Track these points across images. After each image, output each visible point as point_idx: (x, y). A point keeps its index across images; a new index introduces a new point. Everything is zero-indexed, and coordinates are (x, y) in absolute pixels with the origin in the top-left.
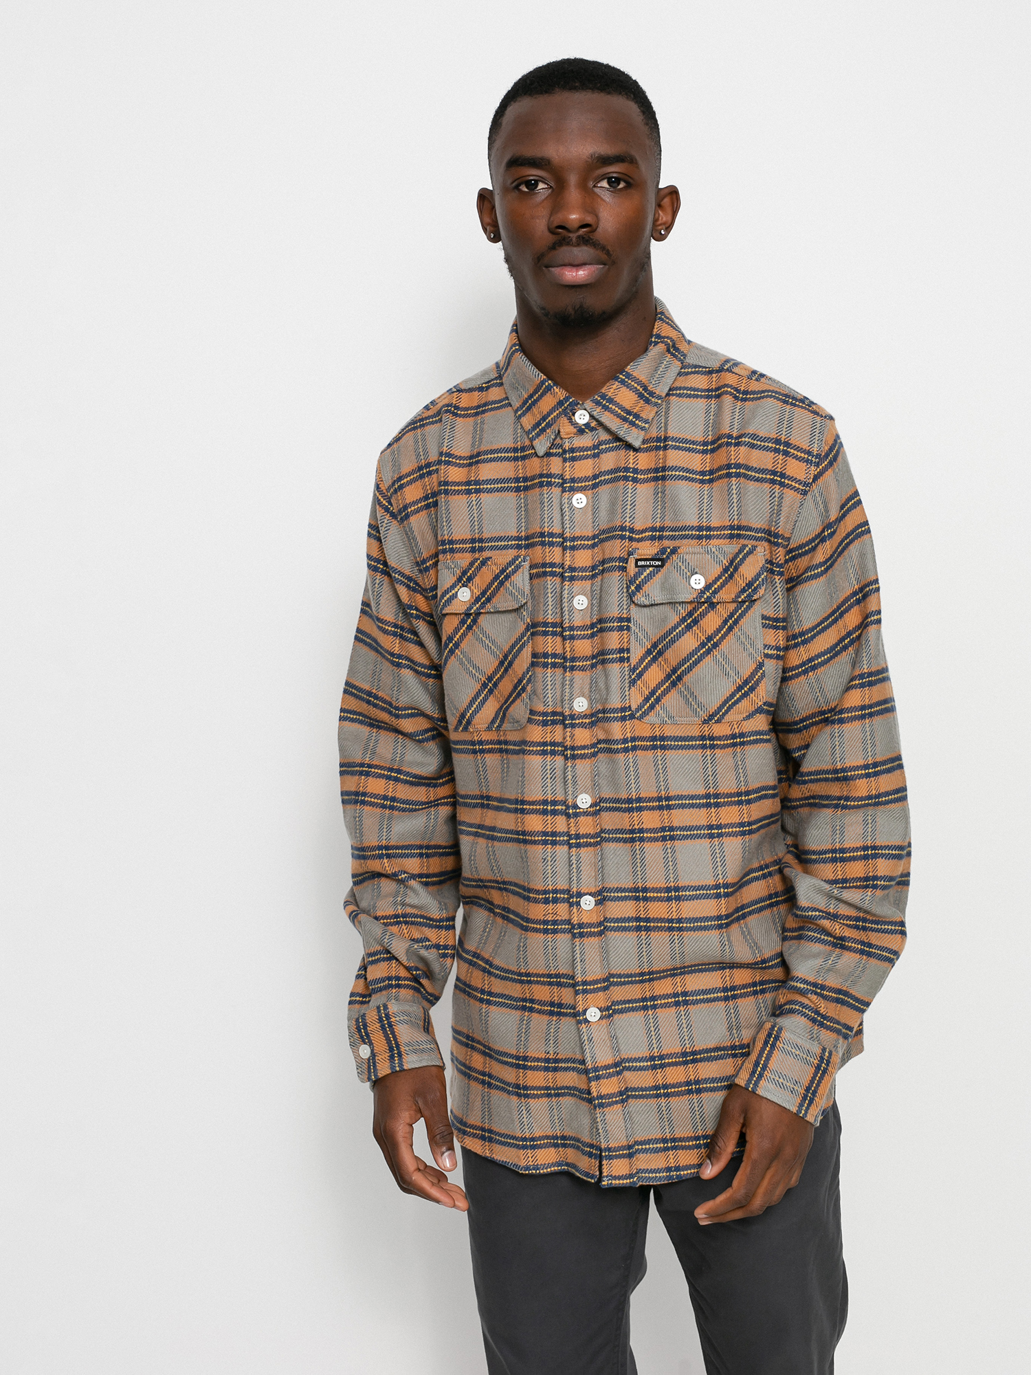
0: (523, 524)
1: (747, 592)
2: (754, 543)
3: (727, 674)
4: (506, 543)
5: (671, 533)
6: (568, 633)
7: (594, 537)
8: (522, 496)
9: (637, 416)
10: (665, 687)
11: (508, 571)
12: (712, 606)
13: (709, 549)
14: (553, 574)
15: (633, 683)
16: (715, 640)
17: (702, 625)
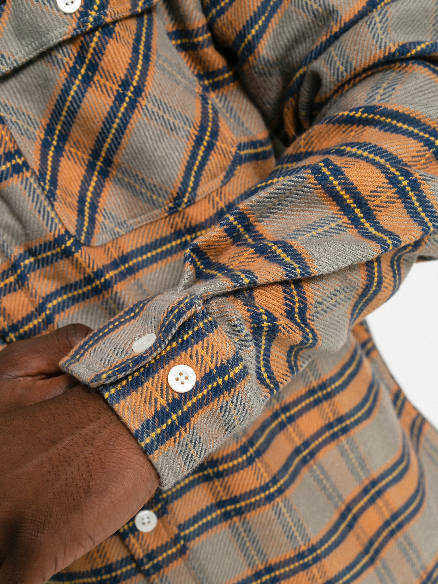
16: (135, 84)
17: (105, 68)
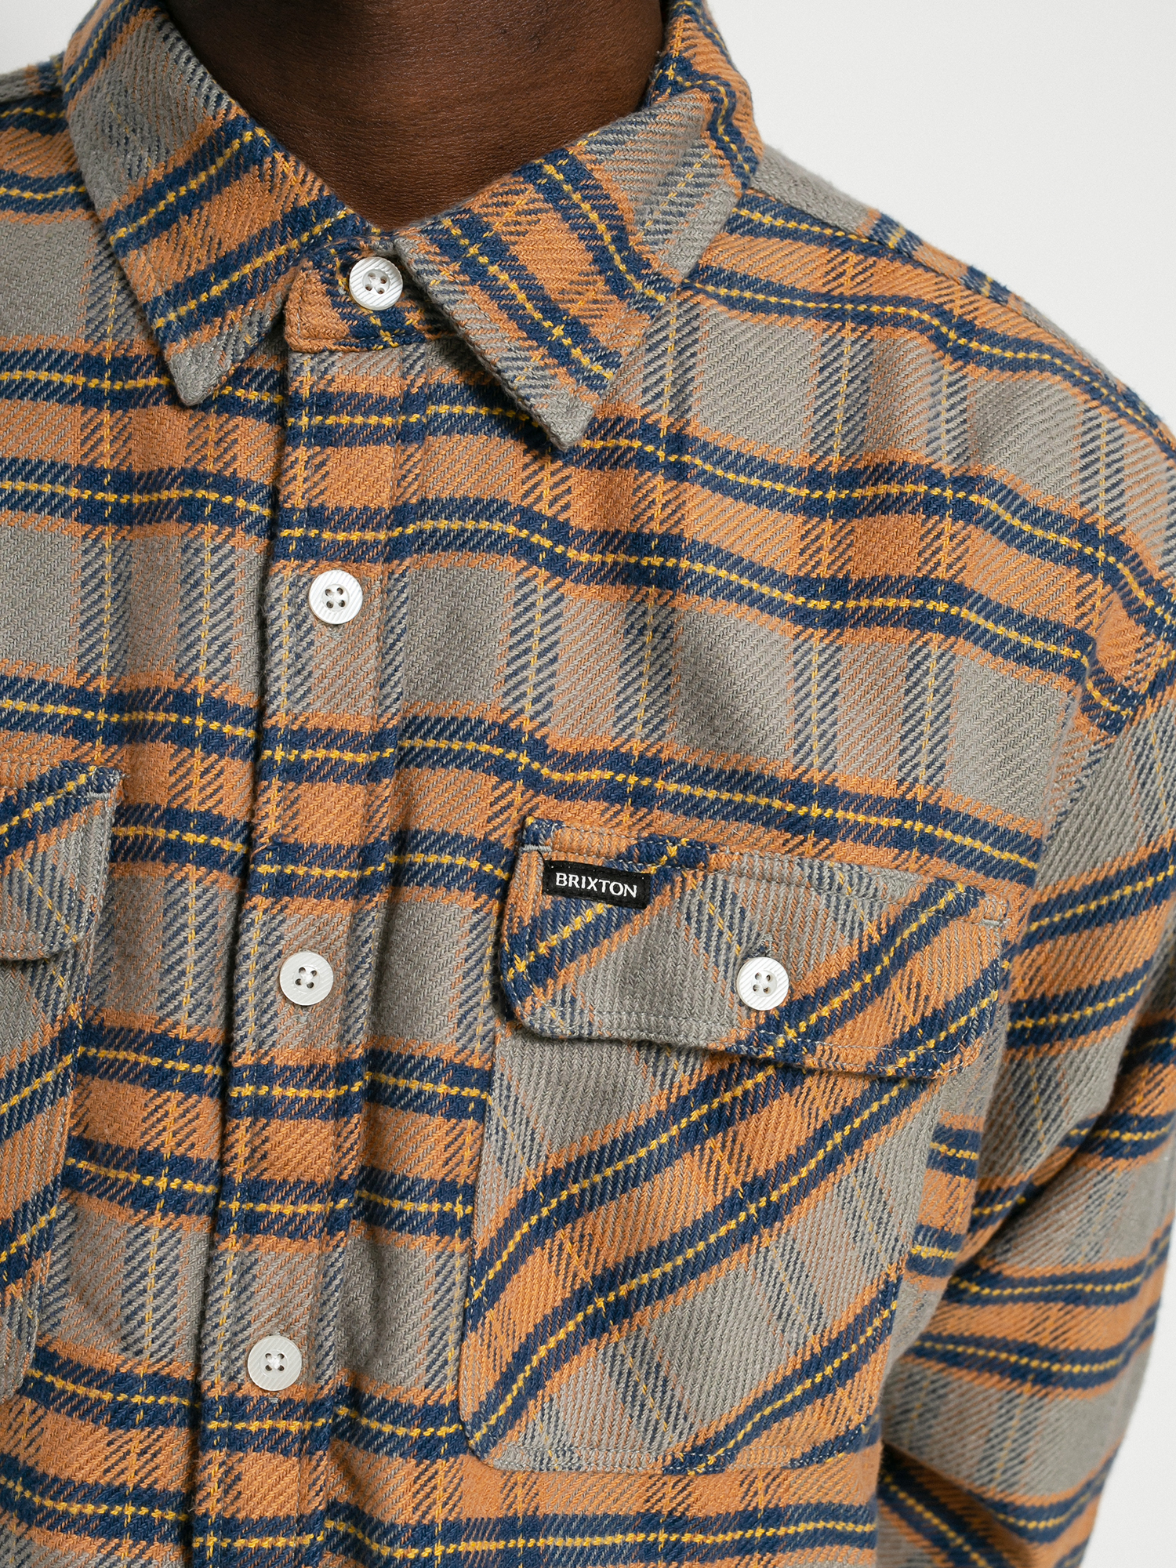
0: (104, 647)
1: (921, 1049)
2: (979, 880)
3: (783, 1316)
4: (34, 708)
5: (686, 789)
6: (248, 1090)
7: (379, 740)
8: (107, 541)
9: (578, 331)
10: (562, 1335)
11: (27, 814)
12: (791, 1072)
13: (826, 874)
14: (209, 858)
15: (471, 1316)
16: (774, 1197)
17: (740, 1138)
